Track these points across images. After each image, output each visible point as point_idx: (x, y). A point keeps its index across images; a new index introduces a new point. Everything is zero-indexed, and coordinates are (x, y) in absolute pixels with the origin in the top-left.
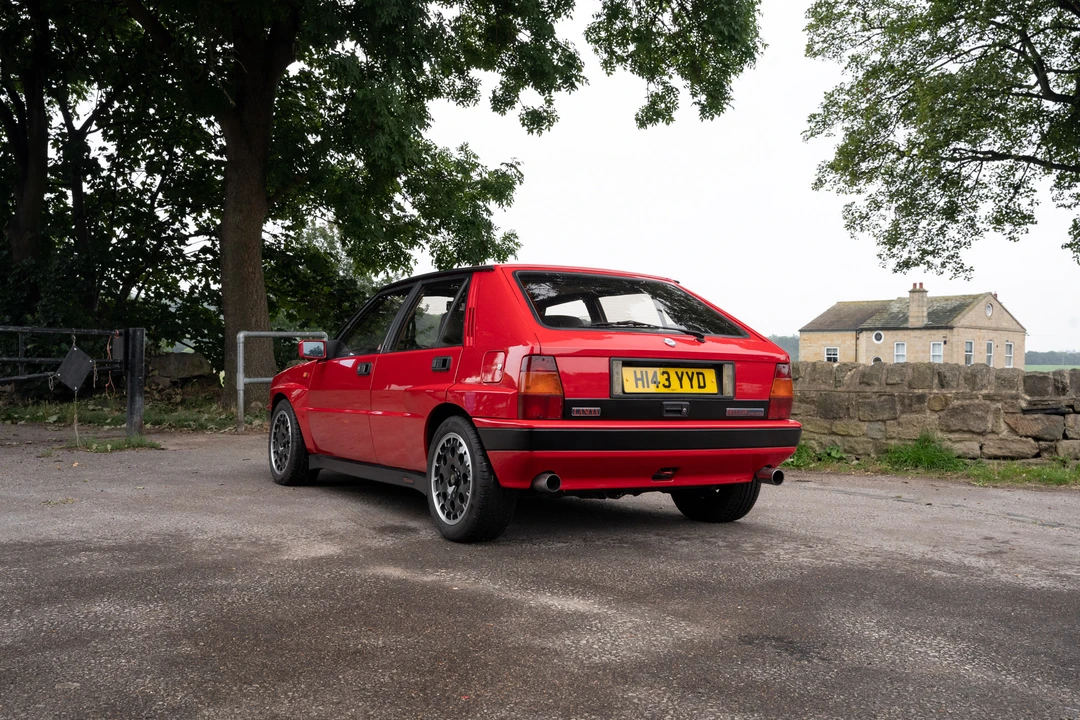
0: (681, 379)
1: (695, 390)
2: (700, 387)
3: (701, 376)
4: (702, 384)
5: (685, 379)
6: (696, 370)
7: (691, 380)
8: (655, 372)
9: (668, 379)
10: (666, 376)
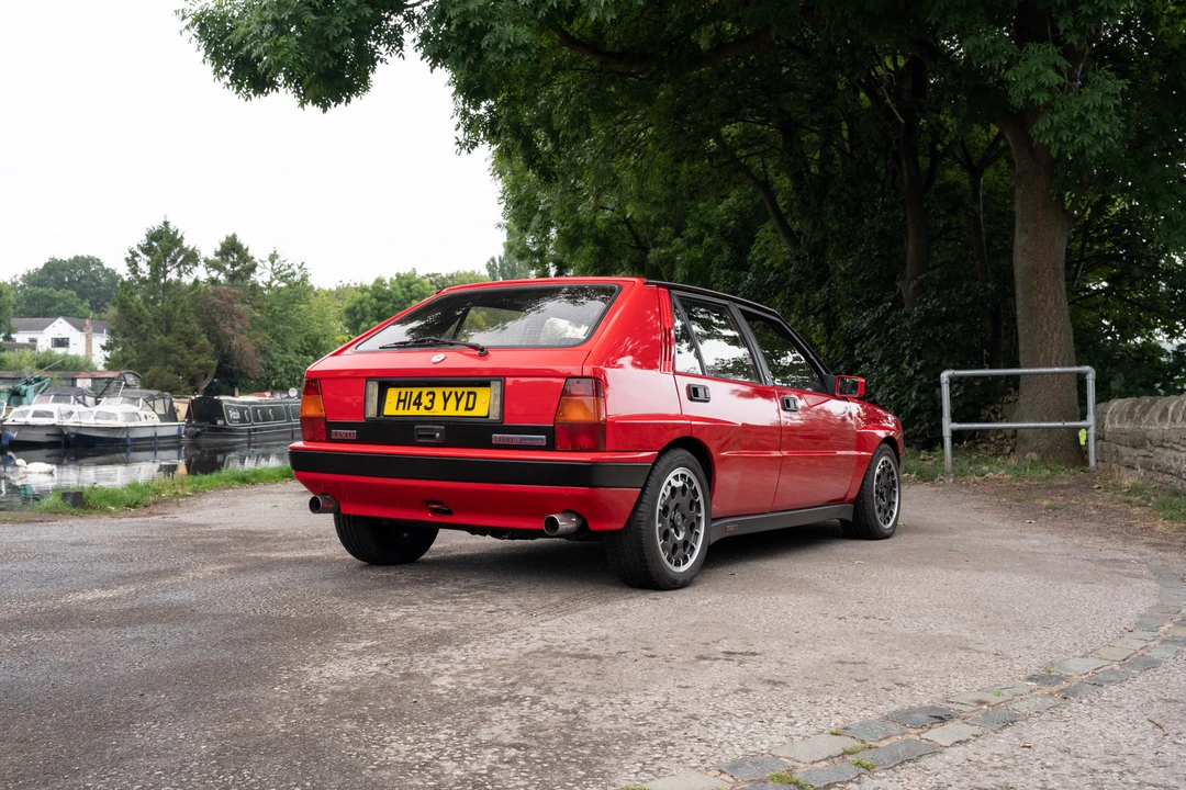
0: (446, 400)
1: (462, 412)
2: (467, 409)
3: (472, 397)
4: (470, 406)
5: (452, 400)
6: (467, 390)
7: (458, 401)
8: (421, 393)
9: (432, 401)
10: (431, 396)
